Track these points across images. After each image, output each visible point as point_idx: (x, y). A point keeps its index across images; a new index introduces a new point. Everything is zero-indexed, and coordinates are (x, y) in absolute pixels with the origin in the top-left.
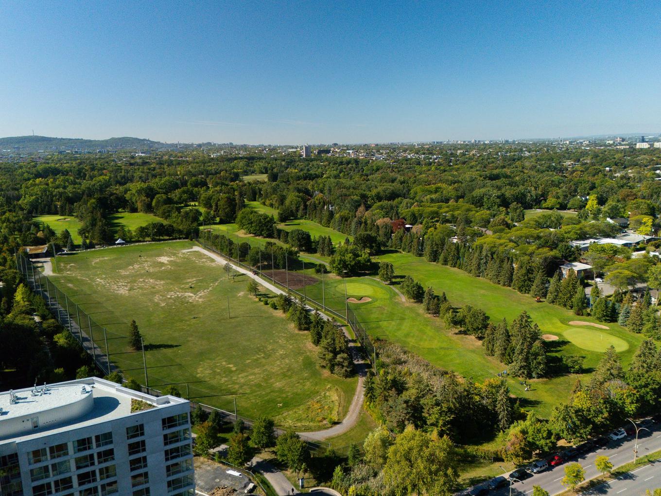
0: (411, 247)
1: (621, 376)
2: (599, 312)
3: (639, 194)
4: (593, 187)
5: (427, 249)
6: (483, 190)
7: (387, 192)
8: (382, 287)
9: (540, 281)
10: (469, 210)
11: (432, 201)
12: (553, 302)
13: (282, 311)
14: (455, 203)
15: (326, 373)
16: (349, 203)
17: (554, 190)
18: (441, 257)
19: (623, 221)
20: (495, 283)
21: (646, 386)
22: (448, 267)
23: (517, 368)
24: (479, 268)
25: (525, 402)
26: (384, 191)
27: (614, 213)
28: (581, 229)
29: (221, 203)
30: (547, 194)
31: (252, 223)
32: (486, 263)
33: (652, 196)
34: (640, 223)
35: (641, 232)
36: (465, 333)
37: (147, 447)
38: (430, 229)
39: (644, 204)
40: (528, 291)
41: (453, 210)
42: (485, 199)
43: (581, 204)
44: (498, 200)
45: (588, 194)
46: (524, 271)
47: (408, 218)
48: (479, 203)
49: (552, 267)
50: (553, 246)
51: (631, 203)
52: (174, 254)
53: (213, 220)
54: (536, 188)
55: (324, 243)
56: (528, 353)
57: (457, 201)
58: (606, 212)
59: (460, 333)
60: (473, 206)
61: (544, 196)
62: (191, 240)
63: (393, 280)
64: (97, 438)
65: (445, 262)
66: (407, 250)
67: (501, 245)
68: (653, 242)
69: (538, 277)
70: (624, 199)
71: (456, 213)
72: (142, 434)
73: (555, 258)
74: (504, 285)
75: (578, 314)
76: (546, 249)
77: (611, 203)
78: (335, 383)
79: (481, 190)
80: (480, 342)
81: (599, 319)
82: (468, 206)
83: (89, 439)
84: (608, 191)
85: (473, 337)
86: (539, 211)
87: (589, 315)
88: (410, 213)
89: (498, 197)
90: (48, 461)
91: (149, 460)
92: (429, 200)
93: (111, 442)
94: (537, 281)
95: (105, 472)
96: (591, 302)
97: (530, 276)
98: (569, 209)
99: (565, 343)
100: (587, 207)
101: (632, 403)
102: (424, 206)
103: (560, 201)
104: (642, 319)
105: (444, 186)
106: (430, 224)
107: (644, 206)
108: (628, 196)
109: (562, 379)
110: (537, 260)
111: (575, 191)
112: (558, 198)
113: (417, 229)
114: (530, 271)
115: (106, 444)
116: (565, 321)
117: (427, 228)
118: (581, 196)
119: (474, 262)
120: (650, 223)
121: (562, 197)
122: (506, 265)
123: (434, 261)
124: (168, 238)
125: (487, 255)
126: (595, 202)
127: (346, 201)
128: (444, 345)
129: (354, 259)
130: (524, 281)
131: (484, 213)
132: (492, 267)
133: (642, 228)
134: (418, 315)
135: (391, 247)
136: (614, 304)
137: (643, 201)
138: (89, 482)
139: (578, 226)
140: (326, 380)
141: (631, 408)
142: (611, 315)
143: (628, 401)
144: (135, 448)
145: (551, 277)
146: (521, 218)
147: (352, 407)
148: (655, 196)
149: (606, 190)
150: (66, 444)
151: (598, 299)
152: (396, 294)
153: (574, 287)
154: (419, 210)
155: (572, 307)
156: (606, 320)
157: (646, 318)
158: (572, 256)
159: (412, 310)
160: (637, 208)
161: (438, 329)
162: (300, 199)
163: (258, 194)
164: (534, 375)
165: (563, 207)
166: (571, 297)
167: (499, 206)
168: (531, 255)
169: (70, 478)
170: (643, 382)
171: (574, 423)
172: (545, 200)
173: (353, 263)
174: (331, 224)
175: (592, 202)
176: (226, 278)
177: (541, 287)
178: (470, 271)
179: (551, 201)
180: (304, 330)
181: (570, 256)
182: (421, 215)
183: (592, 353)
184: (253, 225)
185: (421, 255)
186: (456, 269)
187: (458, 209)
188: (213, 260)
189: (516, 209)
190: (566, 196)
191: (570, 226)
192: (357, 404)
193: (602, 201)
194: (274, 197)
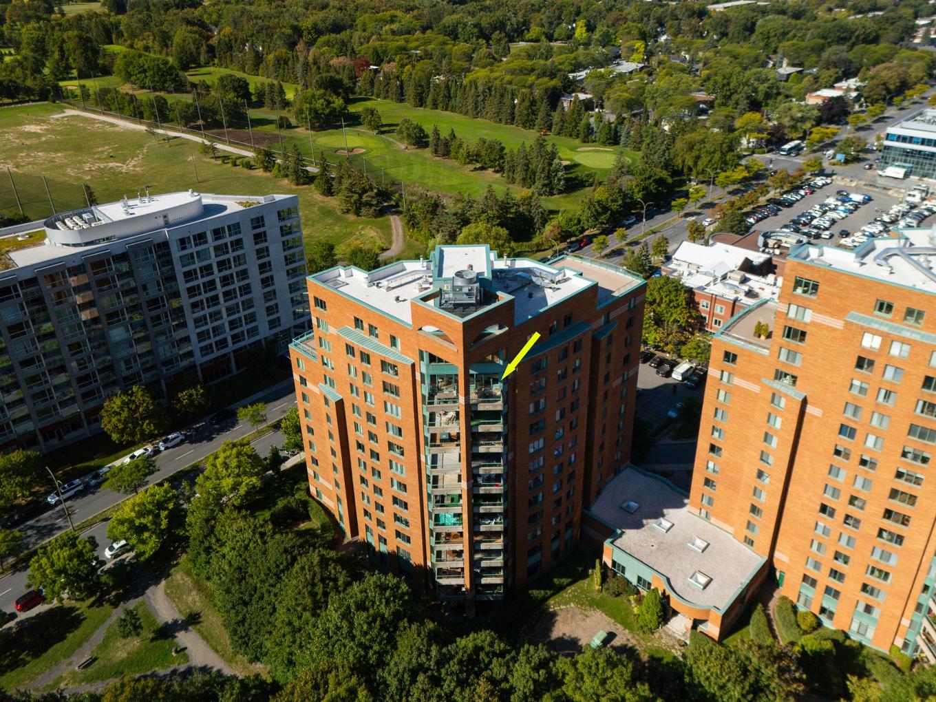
0: (387, 92)
1: (629, 172)
2: (603, 137)
3: (630, 17)
4: (578, 13)
5: (410, 91)
6: (455, 17)
7: (328, 22)
8: (371, 137)
9: (544, 113)
10: (445, 43)
11: (393, 32)
12: (559, 134)
13: (261, 170)
14: (422, 35)
15: (351, 217)
16: (280, 38)
17: (536, 17)
18: (429, 101)
19: (615, 49)
20: (496, 122)
21: (650, 177)
22: (438, 111)
23: (540, 187)
24: (477, 108)
25: (552, 212)
26: (324, 21)
27: (606, 40)
28: (575, 58)
29: (69, 46)
30: (530, 23)
31: (145, 71)
32: (484, 100)
33: (642, 20)
34: (632, 50)
35: (634, 61)
36: (482, 168)
37: (268, 238)
38: (407, 68)
39: (635, 27)
40: (532, 126)
41: (425, 44)
42: (460, 30)
43: (569, 33)
44: (476, 30)
45: (575, 21)
46: (527, 104)
47: (370, 58)
48: (453, 34)
49: (554, 98)
50: (552, 76)
51: (622, 29)
52: (44, 122)
53: (68, 73)
54: (515, 14)
55: (272, 92)
56: (549, 170)
57: (424, 33)
58: (597, 40)
59: (476, 169)
60: (447, 38)
61: (526, 25)
62: (54, 102)
63: (382, 129)
64: (229, 227)
65: (435, 106)
66: (382, 96)
67: (496, 79)
68: (646, 70)
69: (543, 108)
70: (613, 25)
71: (430, 47)
72: (263, 225)
73: (555, 88)
74: (506, 123)
75: (585, 142)
76: (546, 79)
77: (601, 29)
78: (367, 223)
79: (452, 17)
80: (498, 175)
81: (604, 144)
82: (441, 38)
83: (223, 228)
84: (596, 16)
85: (490, 170)
86: (522, 44)
87: (594, 141)
88: (371, 51)
89: (475, 26)
90: (193, 249)
91: (271, 250)
92: (389, 32)
93: (240, 232)
94: (541, 115)
95: (238, 259)
96: (595, 130)
97: (534, 108)
98: (556, 40)
99: (576, 165)
100: (576, 35)
101: (639, 192)
102: (386, 40)
103: (545, 30)
104: (641, 136)
105: (399, 13)
106: (406, 61)
107: (635, 32)
108: (618, 20)
109: (579, 192)
110: (537, 92)
111: (559, 18)
112: (543, 26)
113: (389, 68)
114: (533, 103)
115: (236, 234)
116: (573, 149)
117: (403, 66)
118: (568, 24)
119: (470, 100)
120: (642, 50)
121: (547, 25)
122: (507, 100)
123: (421, 106)
124: (10, 101)
125: (484, 91)
126: (584, 29)
127: (275, 37)
128: (464, 181)
129: (327, 106)
130: (528, 115)
131: (461, 47)
132: (491, 105)
133: (635, 56)
134: (426, 159)
135: (360, 94)
136: (616, 127)
137: (635, 24)
138: (226, 269)
139: (572, 56)
140: (354, 222)
141: (638, 197)
142: (613, 139)
143: (636, 190)
144: (259, 238)
145: (555, 111)
146: (506, 51)
147: (394, 238)
148: (645, 19)
149: (594, 14)
150: (205, 233)
151: (602, 124)
152: (391, 143)
153: (579, 115)
154: (381, 46)
155: (578, 137)
156: (610, 144)
157: (644, 135)
158: (571, 87)
159: (417, 155)
160: (629, 33)
161: (453, 168)
162: (197, 36)
163: (115, 32)
164: (555, 192)
165: (550, 38)
166: (576, 126)
167: (478, 38)
168: (531, 87)
169: (211, 265)
170: (647, 175)
171: (596, 210)
172: (528, 30)
173: (327, 111)
174: (260, 71)
175: (580, 31)
176: (153, 142)
177: (546, 119)
178: (466, 113)
179: (535, 31)
180: (303, 184)
181: (569, 88)
182: (385, 52)
183: (602, 170)
184: (148, 74)
185: (402, 101)
186: (448, 113)
187: (430, 42)
188: (113, 125)
189: (500, 40)
190: (551, 23)
191: (564, 56)
192: (398, 235)
193: (590, 28)
194: (148, 36)
